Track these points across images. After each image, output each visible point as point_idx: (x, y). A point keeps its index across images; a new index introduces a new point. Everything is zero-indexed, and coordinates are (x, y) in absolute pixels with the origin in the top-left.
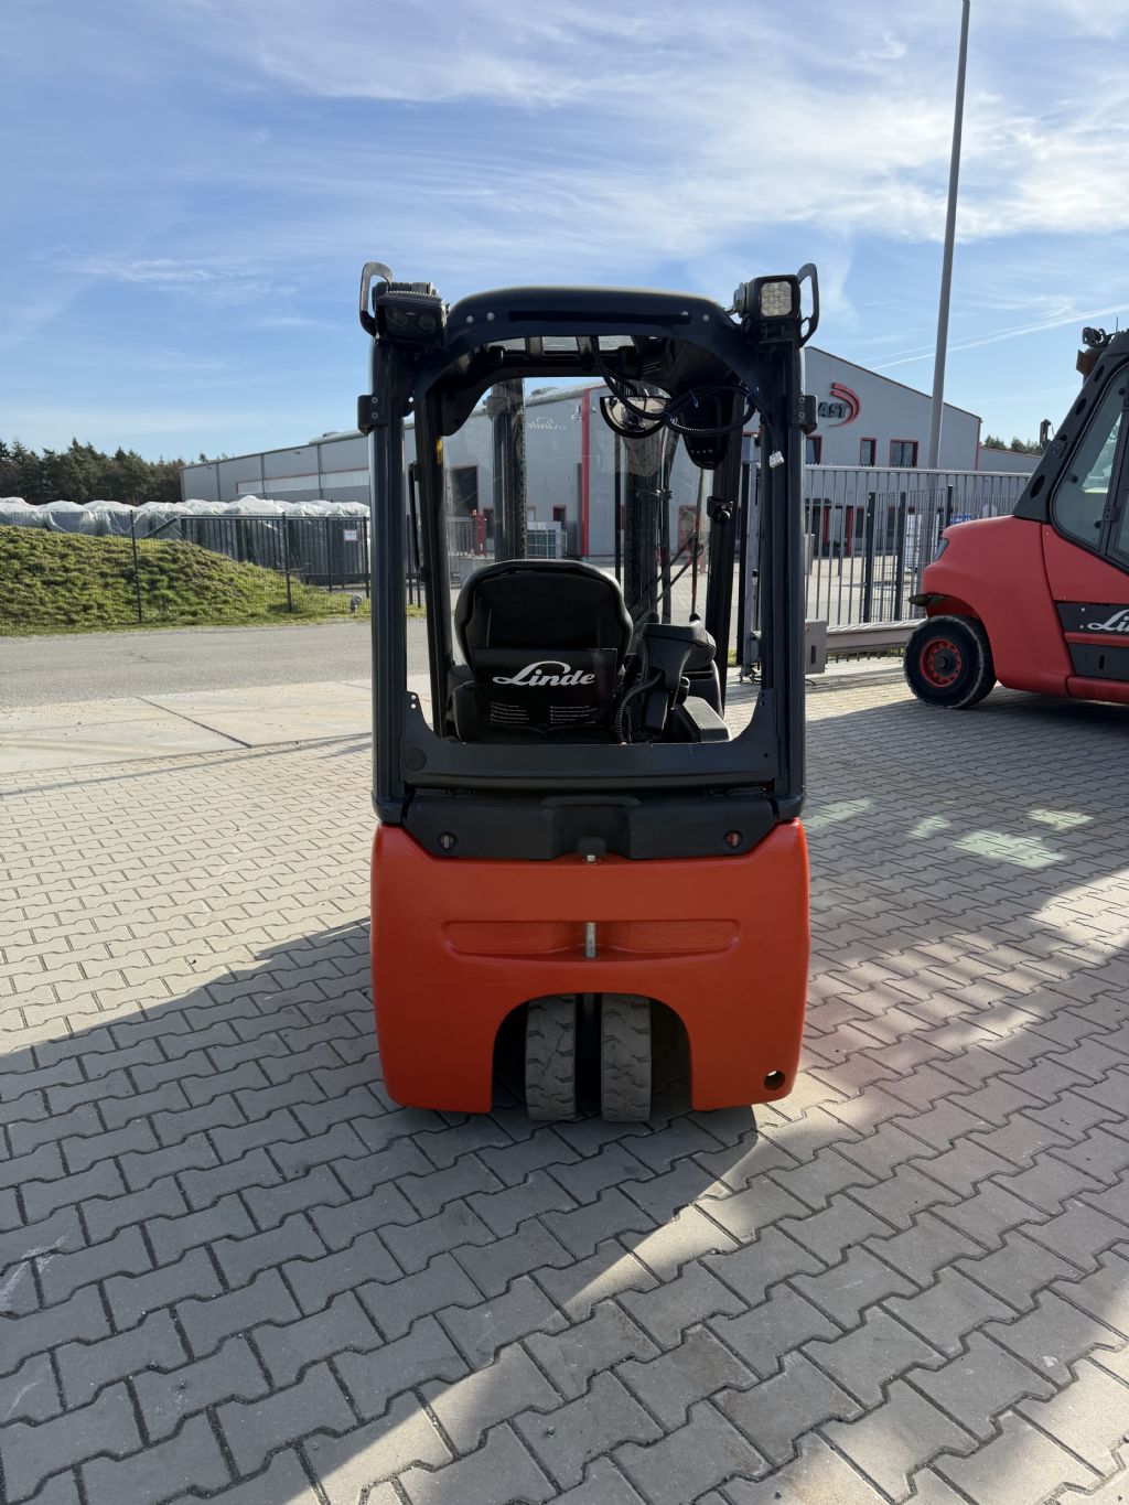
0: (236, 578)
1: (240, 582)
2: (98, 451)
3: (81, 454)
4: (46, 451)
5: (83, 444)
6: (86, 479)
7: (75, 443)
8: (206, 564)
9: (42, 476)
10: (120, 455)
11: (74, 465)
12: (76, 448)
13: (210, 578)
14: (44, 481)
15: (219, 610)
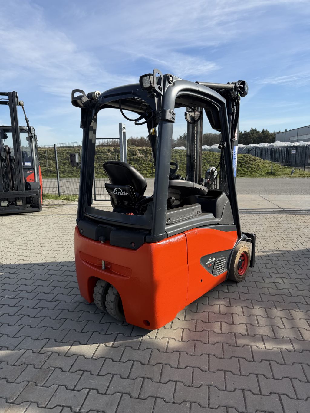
0: (260, 164)
1: (261, 165)
2: (258, 130)
3: (254, 131)
4: (245, 131)
5: (254, 129)
6: (253, 138)
7: (252, 129)
8: (252, 161)
9: (242, 138)
10: (263, 131)
11: (251, 134)
12: (252, 130)
13: (252, 164)
14: (243, 139)
15: (251, 173)
